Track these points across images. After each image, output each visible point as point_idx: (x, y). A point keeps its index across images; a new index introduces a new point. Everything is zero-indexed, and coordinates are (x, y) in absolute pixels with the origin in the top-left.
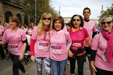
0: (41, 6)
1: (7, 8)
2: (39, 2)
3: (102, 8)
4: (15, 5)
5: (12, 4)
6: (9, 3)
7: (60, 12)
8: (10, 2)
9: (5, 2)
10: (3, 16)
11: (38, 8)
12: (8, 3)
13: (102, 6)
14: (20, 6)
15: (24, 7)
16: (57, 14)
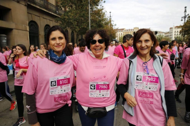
1: (30, 15)
3: (185, 11)
4: (43, 9)
5: (38, 7)
6: (35, 6)
8: (36, 4)
9: (29, 3)
12: (32, 5)
13: (186, 7)
15: (56, 13)
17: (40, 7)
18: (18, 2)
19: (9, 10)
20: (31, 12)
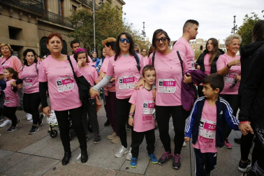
0: (104, 24)
1: (42, 31)
2: (100, 19)
3: (234, 22)
4: (56, 25)
5: (51, 23)
6: (47, 22)
7: (144, 33)
10: (38, 45)
11: (99, 29)
12: (44, 21)
13: (235, 17)
14: (64, 25)
15: (72, 27)
16: (139, 37)
17: (54, 22)
18: (29, 22)
19: (20, 30)
20: (43, 28)
